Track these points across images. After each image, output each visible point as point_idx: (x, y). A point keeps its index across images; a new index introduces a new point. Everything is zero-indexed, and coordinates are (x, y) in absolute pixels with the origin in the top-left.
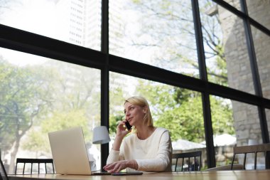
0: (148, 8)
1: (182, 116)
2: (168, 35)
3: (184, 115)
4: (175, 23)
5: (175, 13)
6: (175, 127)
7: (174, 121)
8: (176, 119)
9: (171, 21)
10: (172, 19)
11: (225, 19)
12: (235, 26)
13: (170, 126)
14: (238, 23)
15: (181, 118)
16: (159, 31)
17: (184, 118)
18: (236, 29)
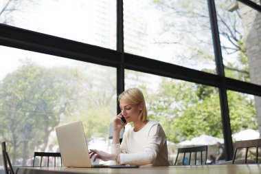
0: (168, 7)
1: (204, 112)
2: (190, 32)
3: (206, 110)
4: (196, 20)
5: (195, 11)
6: (197, 123)
7: (196, 117)
8: (199, 114)
9: (193, 19)
10: (193, 17)
11: (245, 14)
12: (256, 20)
13: (192, 122)
14: (259, 17)
15: (203, 114)
16: (181, 29)
17: (206, 114)
18: (257, 24)
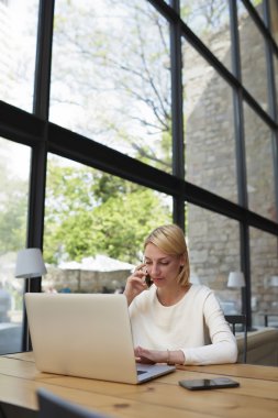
0: (70, 39)
1: (107, 220)
2: (95, 88)
3: (110, 218)
4: (108, 71)
5: (110, 56)
6: (95, 236)
7: (93, 227)
8: (98, 224)
9: (102, 67)
10: (105, 64)
11: (192, 79)
12: (206, 93)
13: (87, 234)
14: (212, 88)
15: (105, 224)
16: (81, 80)
17: (110, 224)
18: (207, 99)
